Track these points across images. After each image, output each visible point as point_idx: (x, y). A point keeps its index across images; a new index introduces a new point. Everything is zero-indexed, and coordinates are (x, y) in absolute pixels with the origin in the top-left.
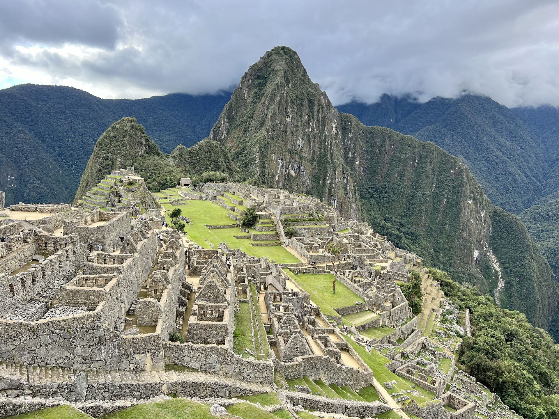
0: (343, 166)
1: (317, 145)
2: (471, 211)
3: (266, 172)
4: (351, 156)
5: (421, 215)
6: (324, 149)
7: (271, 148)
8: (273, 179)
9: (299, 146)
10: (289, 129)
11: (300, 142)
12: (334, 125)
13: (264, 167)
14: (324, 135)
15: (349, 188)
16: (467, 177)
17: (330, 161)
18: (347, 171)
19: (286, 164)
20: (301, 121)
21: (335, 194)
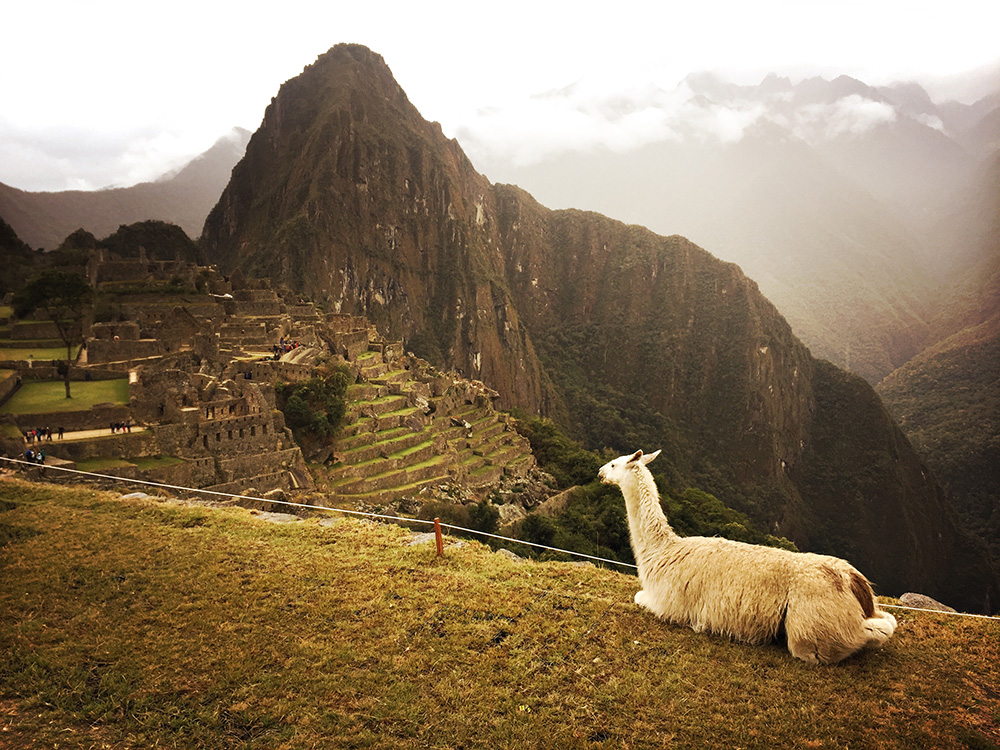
0: (491, 282)
1: (433, 240)
2: (768, 369)
4: (520, 269)
5: (668, 382)
6: (449, 247)
7: (318, 244)
9: (390, 241)
10: (365, 206)
11: (392, 234)
12: (479, 207)
14: (446, 221)
15: (508, 329)
16: (754, 301)
17: (462, 273)
18: (503, 293)
19: (361, 279)
20: (393, 192)
21: (476, 340)
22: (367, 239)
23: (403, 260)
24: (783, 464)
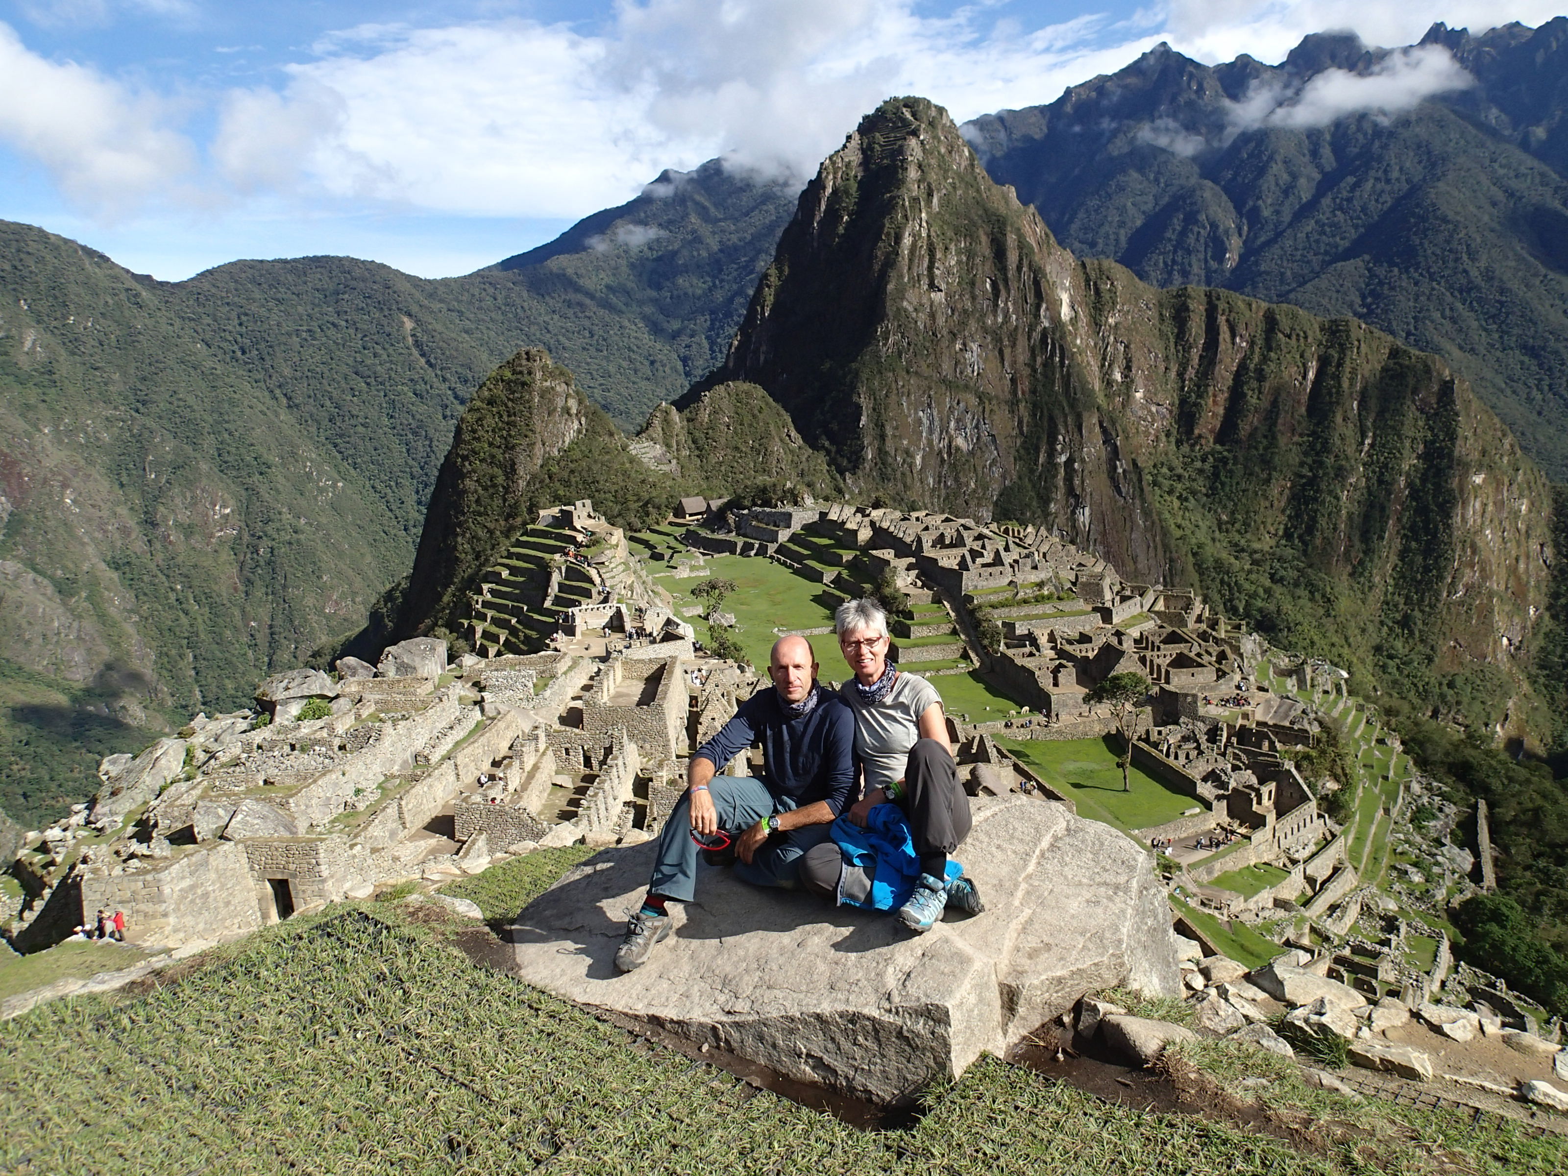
0: (1099, 408)
1: (1023, 357)
2: (1485, 505)
3: (890, 446)
4: (1118, 376)
5: (1335, 529)
6: (1045, 365)
7: (896, 382)
8: (911, 466)
9: (972, 366)
10: (941, 321)
11: (974, 354)
12: (1065, 297)
13: (882, 437)
14: (1039, 329)
15: (1120, 470)
17: (1062, 398)
18: (1114, 422)
19: (941, 420)
20: (974, 298)
21: (1083, 490)
22: (946, 367)
23: (990, 389)
24: (1505, 641)
